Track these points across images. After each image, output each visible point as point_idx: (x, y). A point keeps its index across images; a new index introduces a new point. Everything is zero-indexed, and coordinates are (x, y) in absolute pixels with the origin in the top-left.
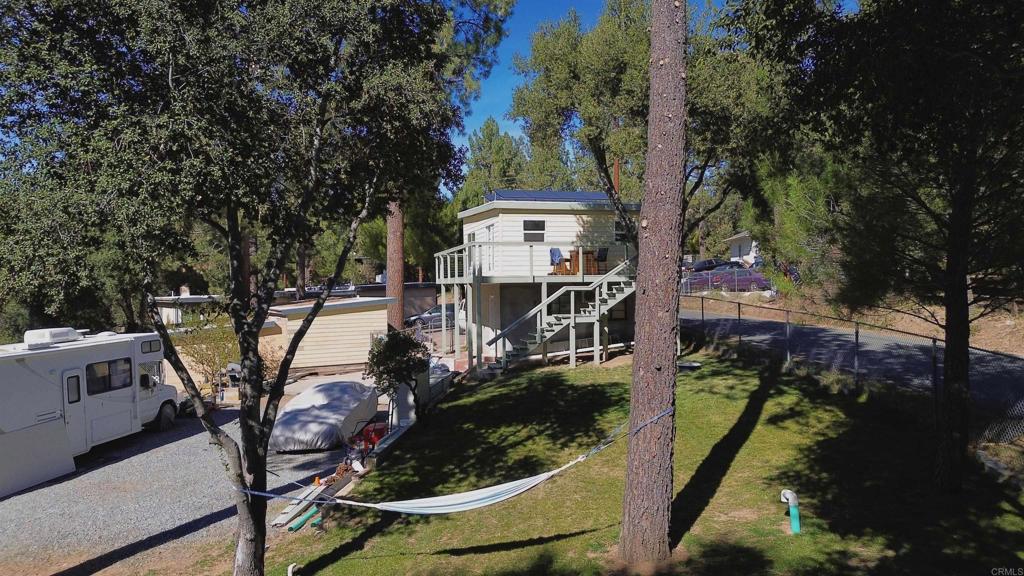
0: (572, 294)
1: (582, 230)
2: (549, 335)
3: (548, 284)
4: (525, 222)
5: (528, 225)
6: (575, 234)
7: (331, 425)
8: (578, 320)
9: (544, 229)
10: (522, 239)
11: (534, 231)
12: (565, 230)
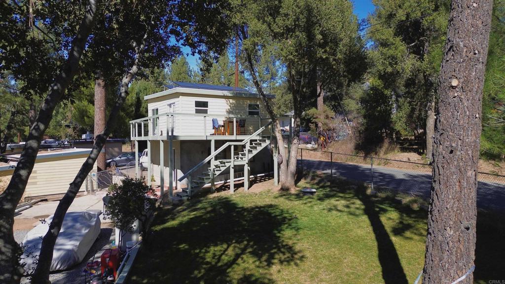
0: (232, 148)
1: (229, 108)
2: (217, 173)
3: (215, 140)
4: (196, 102)
5: (198, 104)
6: (225, 110)
7: (69, 251)
8: (236, 163)
9: (207, 107)
10: (194, 112)
11: (201, 107)
12: (220, 108)
